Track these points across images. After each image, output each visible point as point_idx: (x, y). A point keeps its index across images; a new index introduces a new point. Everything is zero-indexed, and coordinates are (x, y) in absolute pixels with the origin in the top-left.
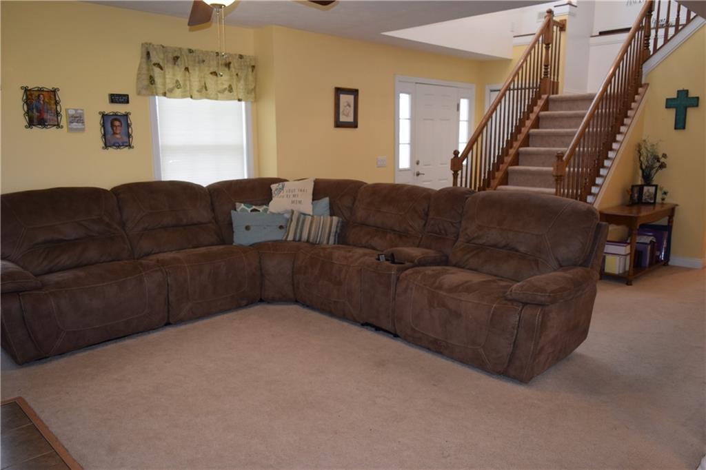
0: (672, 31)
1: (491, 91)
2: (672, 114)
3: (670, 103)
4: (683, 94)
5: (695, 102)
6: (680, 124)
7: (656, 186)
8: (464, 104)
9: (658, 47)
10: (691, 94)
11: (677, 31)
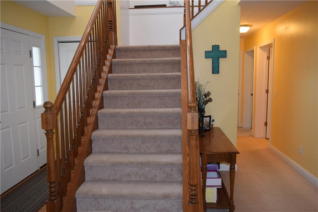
0: (196, 10)
1: (59, 42)
2: (209, 61)
3: (208, 55)
4: (216, 48)
5: (224, 54)
6: (216, 70)
7: (210, 117)
8: (36, 51)
9: (194, 15)
10: (221, 49)
11: (200, 11)
